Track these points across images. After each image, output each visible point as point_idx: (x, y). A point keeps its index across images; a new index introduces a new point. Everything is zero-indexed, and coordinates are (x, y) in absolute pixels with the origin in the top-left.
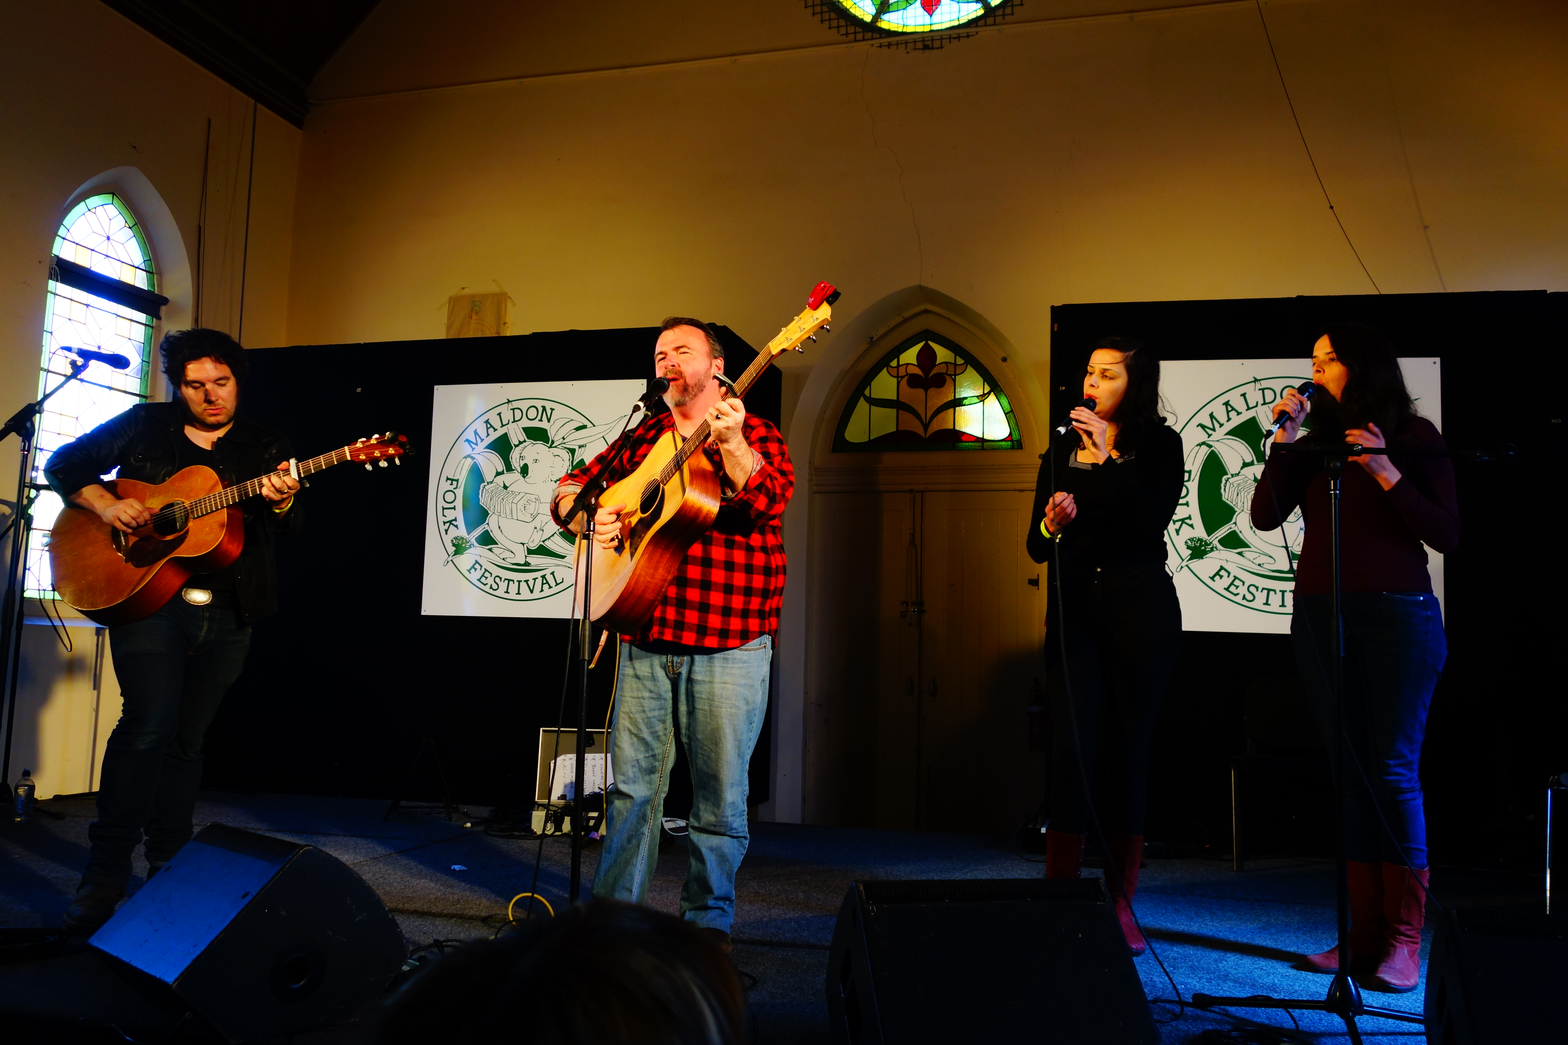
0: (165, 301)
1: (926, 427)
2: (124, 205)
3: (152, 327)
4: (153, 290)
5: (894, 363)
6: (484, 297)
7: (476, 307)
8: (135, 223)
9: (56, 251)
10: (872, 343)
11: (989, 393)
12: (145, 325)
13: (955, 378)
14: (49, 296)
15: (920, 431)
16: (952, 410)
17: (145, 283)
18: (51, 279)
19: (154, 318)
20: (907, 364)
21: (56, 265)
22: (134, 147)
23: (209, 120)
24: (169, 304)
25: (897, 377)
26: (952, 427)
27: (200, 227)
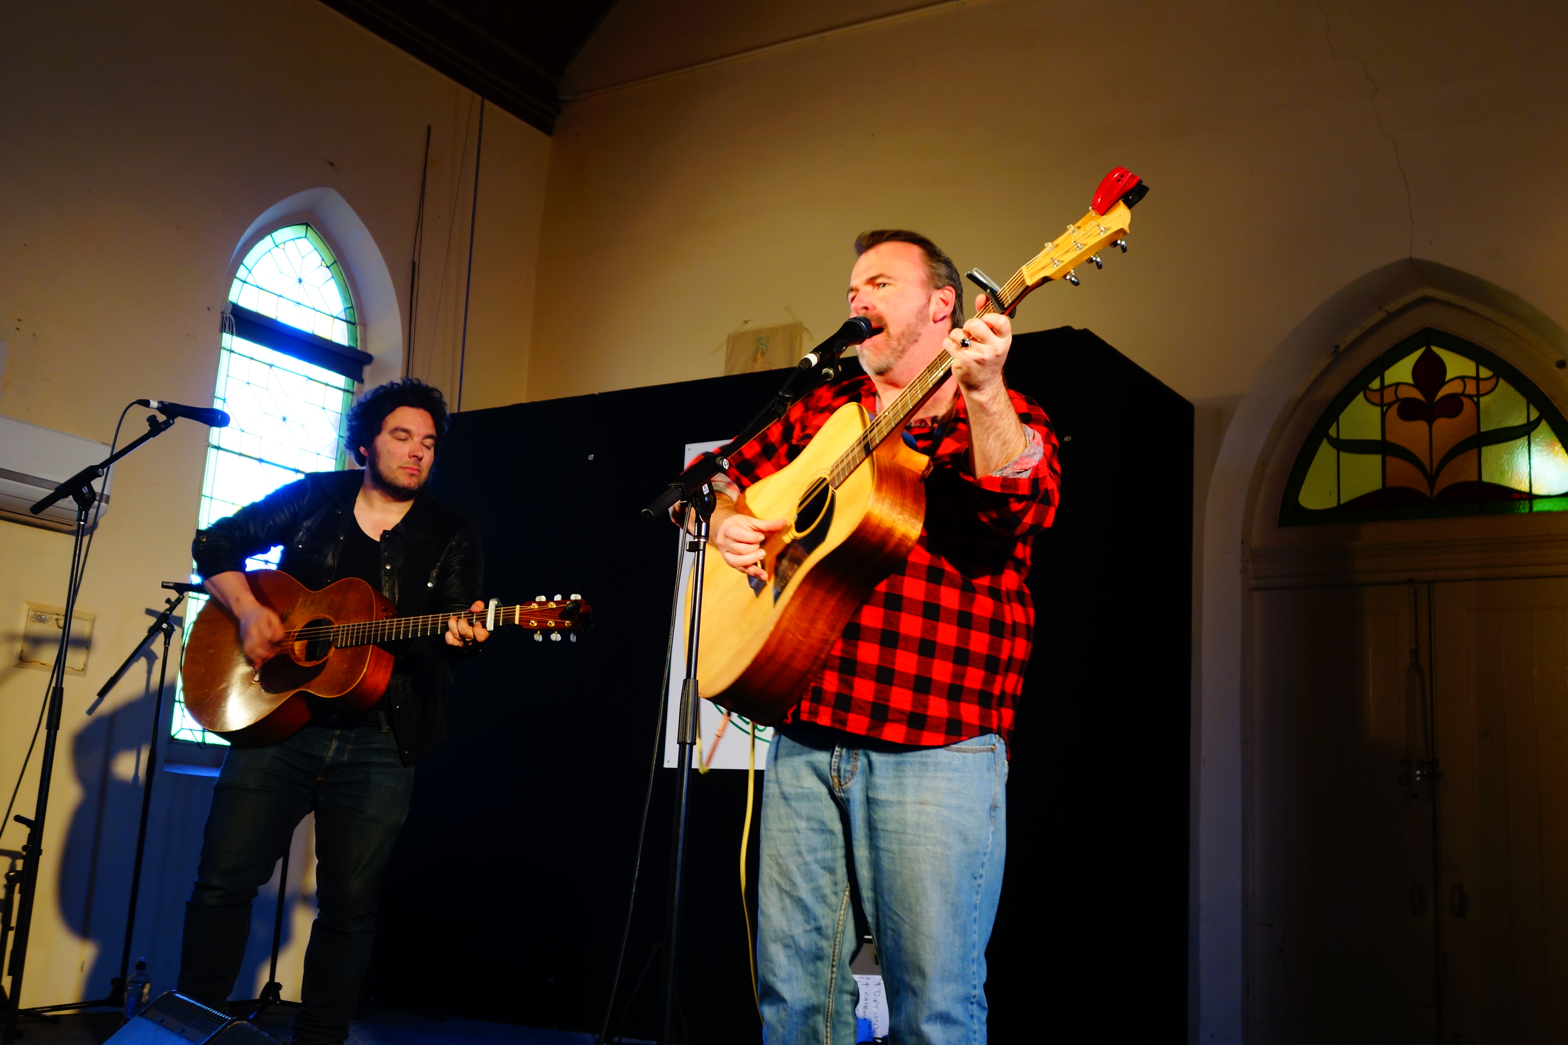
0: (368, 359)
1: (1432, 479)
2: (321, 239)
3: (353, 393)
4: (355, 346)
5: (1375, 384)
6: (773, 331)
7: (762, 346)
8: (333, 261)
9: (233, 297)
10: (1338, 355)
11: (1537, 423)
12: (345, 390)
13: (1478, 400)
14: (224, 354)
15: (1423, 486)
16: (1475, 451)
17: (345, 337)
18: (225, 332)
19: (355, 382)
20: (1397, 385)
21: (232, 315)
22: (332, 164)
23: (429, 128)
24: (374, 362)
25: (1381, 405)
26: (1474, 478)
27: (414, 263)
